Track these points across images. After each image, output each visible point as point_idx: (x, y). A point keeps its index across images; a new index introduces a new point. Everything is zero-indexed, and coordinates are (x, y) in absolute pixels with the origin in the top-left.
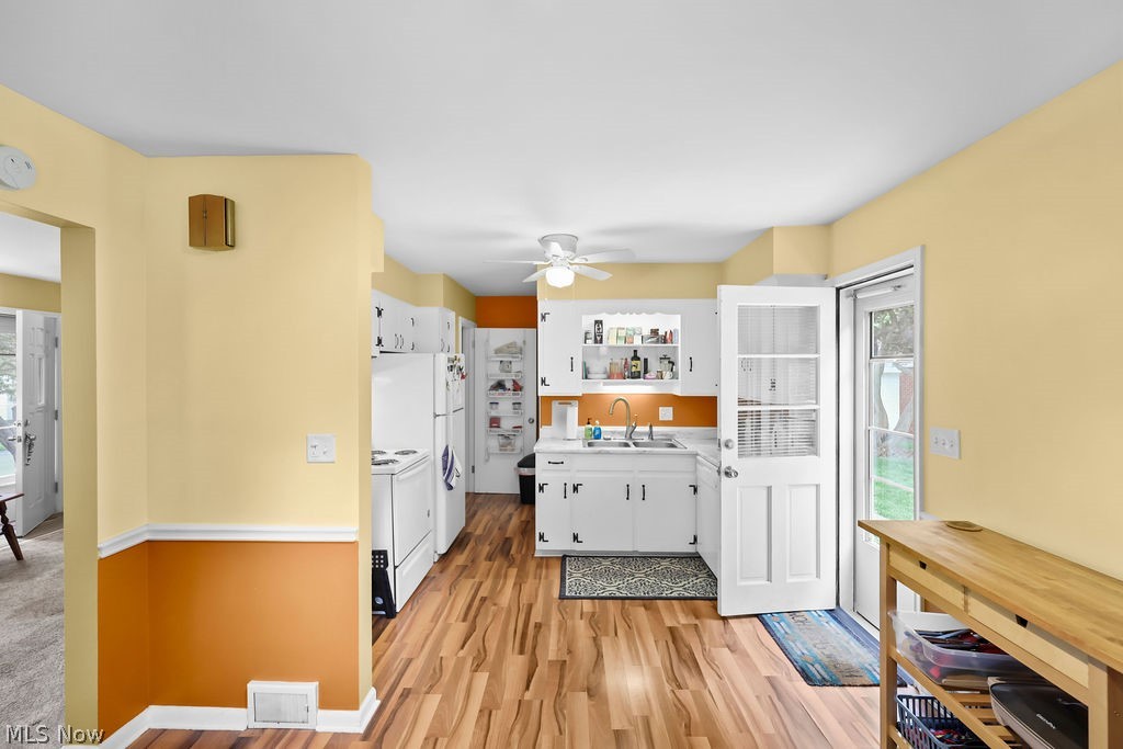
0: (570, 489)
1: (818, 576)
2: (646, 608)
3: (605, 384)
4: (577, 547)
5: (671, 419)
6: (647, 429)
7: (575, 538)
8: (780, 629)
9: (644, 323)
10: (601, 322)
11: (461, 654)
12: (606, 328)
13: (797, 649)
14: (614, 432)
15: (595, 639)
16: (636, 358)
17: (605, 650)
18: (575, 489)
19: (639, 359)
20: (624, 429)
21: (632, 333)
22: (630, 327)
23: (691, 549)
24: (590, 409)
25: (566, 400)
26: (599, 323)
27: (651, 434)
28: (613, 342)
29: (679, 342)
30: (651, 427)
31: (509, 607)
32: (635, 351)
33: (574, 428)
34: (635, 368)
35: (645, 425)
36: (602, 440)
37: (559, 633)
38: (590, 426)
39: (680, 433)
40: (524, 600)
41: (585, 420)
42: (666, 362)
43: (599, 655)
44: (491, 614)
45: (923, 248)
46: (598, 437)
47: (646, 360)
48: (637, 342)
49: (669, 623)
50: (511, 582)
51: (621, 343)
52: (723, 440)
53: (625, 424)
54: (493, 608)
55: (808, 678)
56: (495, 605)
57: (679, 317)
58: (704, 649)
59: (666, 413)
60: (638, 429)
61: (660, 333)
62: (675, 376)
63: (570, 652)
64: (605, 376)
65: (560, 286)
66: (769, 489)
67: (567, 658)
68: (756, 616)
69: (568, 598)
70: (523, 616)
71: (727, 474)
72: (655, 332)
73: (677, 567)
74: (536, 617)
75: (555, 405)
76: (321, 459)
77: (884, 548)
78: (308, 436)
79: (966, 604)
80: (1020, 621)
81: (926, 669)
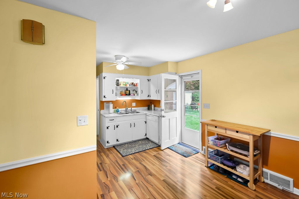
0: (116, 127)
1: (176, 136)
2: (145, 153)
3: (119, 97)
4: (118, 143)
5: (135, 106)
6: (130, 109)
7: (117, 140)
8: (173, 149)
9: (130, 81)
10: (119, 80)
11: (109, 179)
12: (120, 81)
13: (180, 152)
14: (122, 110)
15: (140, 163)
16: (127, 90)
17: (145, 165)
18: (117, 127)
19: (128, 90)
20: (125, 109)
21: (126, 83)
22: (126, 82)
23: (145, 137)
24: (116, 104)
25: (108, 102)
26: (118, 80)
27: (131, 110)
28: (122, 86)
29: (139, 86)
30: (131, 108)
31: (111, 163)
32: (127, 88)
33: (112, 110)
34: (127, 93)
35: (130, 108)
36: (119, 113)
37: (131, 165)
38: (116, 109)
39: (138, 109)
40: (114, 160)
41: (114, 107)
42: (135, 91)
43: (145, 167)
44: (107, 167)
45: (201, 70)
46: (118, 112)
47: (129, 91)
48: (128, 86)
49: (153, 155)
50: (105, 157)
51: (124, 86)
52: (162, 109)
53: (125, 108)
54: (106, 165)
55: (185, 157)
56: (106, 164)
57: (139, 80)
58: (164, 158)
59: (134, 104)
60: (128, 109)
61: (134, 84)
62: (138, 95)
63: (137, 168)
64: (120, 95)
65: (120, 70)
66: (169, 119)
67: (138, 170)
68: (167, 148)
69: (125, 156)
70: (117, 163)
71: (163, 117)
72: (133, 83)
73: (144, 142)
74: (121, 164)
75: (105, 104)
76: (83, 124)
77: (206, 126)
78: (78, 116)
79: (226, 132)
80: (237, 132)
81: (216, 145)
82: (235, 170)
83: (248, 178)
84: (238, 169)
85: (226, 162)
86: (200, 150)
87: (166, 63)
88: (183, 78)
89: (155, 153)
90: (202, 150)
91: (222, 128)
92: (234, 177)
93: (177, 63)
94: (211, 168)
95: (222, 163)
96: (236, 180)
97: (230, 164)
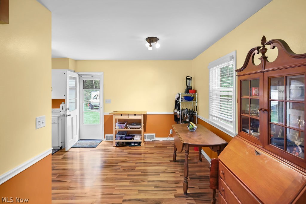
1: (77, 134)
45: (104, 72)
52: (67, 108)
55: (94, 147)
66: (72, 118)
71: (68, 116)
76: (42, 125)
77: (114, 116)
78: (37, 117)
79: (128, 117)
80: (135, 115)
81: (122, 128)
82: (133, 139)
83: (140, 141)
84: (135, 138)
85: (127, 137)
86: (103, 139)
87: (66, 59)
88: (82, 77)
89: (62, 156)
90: (105, 138)
91: (125, 115)
92: (133, 144)
93: (76, 61)
94: (117, 146)
95: (125, 139)
96: (134, 146)
97: (130, 137)
